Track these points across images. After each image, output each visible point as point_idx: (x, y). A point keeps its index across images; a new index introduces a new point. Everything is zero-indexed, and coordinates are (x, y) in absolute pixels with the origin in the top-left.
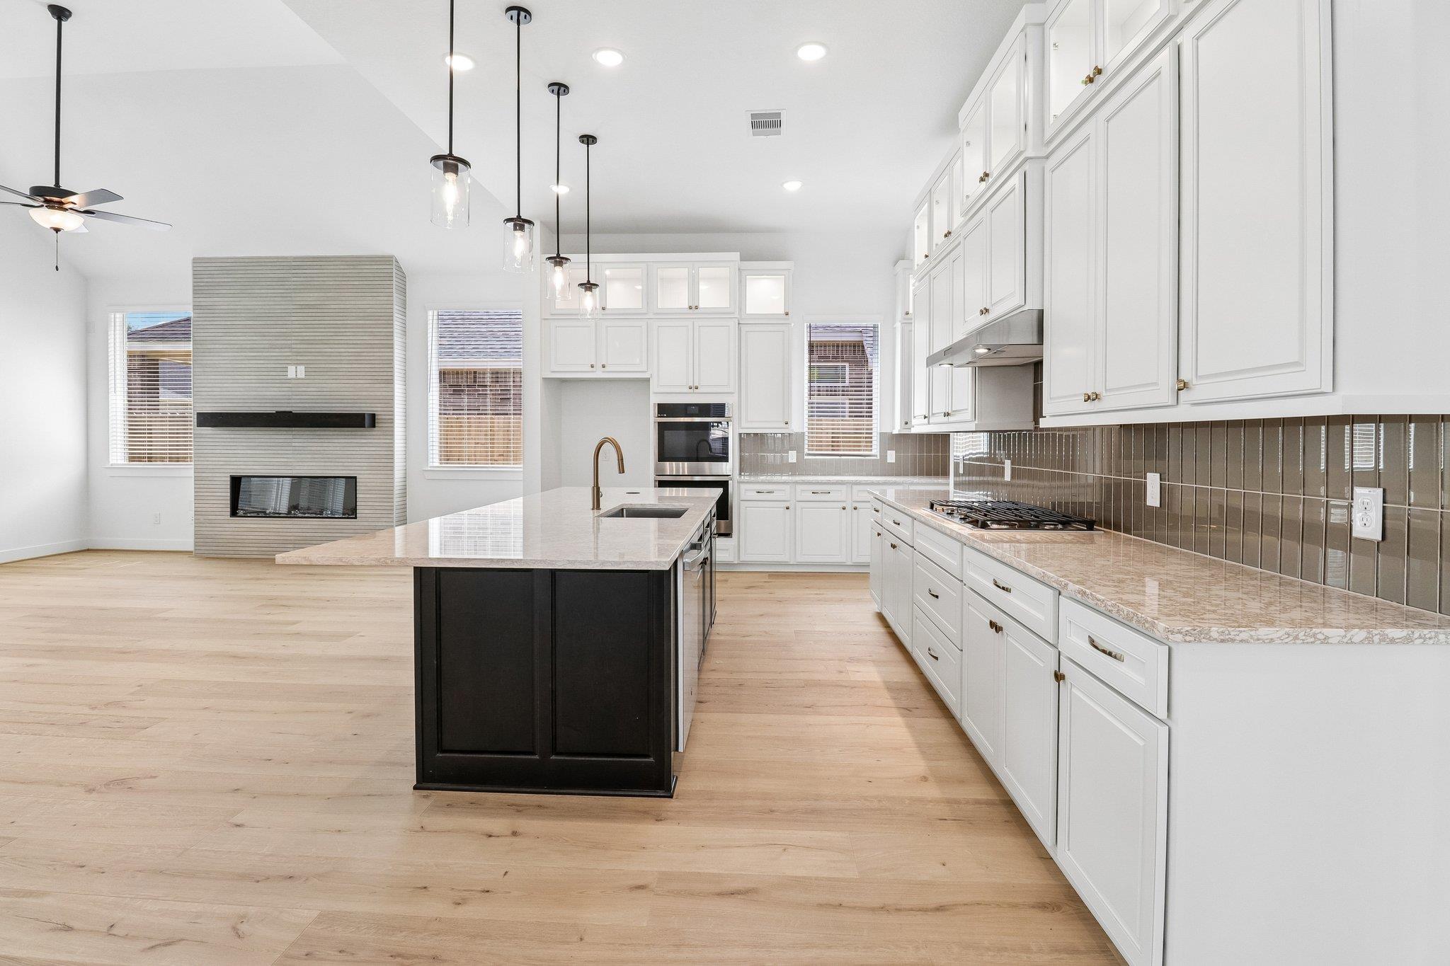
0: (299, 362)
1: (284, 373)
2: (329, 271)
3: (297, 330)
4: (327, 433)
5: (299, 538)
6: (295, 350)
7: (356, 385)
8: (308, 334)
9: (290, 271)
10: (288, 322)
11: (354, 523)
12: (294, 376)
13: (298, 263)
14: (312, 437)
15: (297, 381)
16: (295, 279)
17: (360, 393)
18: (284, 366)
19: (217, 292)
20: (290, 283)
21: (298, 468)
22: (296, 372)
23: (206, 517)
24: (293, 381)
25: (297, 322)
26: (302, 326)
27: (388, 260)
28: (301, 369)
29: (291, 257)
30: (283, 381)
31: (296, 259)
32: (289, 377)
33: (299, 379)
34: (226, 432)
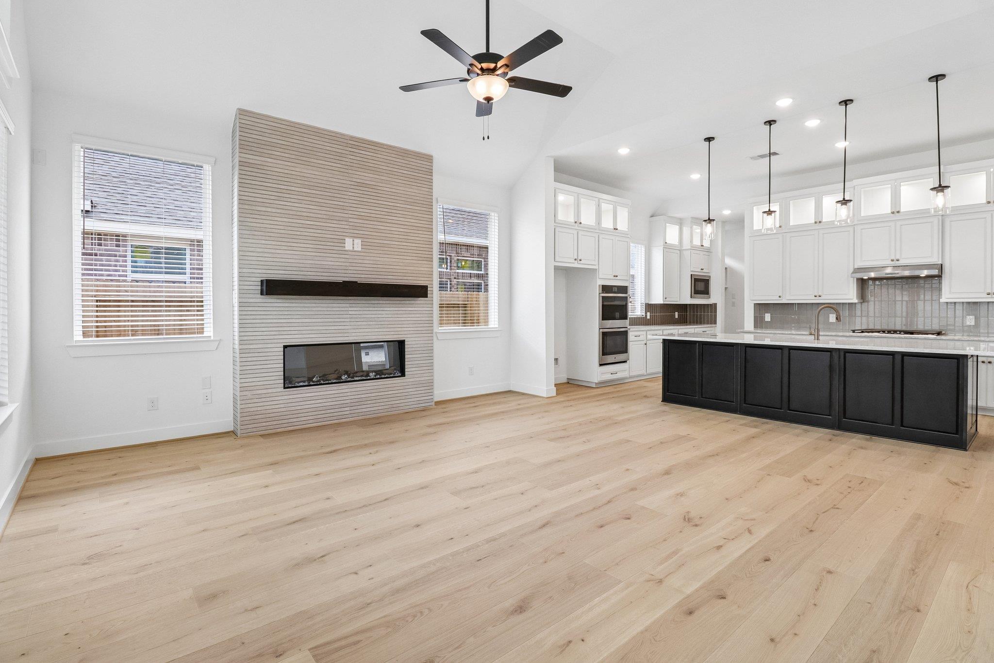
0: (355, 235)
1: (342, 245)
2: (382, 157)
3: (354, 205)
4: (381, 302)
5: (355, 401)
6: (351, 224)
7: (404, 261)
8: (364, 210)
9: (347, 149)
10: (345, 197)
11: (402, 381)
12: (351, 249)
13: (354, 143)
14: (367, 305)
15: (354, 253)
16: (352, 157)
17: (407, 268)
18: (342, 237)
19: (270, 152)
20: (347, 160)
21: (353, 334)
22: (353, 244)
23: (255, 392)
24: (350, 253)
25: (353, 198)
26: (358, 202)
27: (429, 158)
28: (358, 242)
29: (347, 136)
30: (341, 252)
31: (352, 138)
32: (347, 248)
33: (355, 251)
34: (278, 301)
